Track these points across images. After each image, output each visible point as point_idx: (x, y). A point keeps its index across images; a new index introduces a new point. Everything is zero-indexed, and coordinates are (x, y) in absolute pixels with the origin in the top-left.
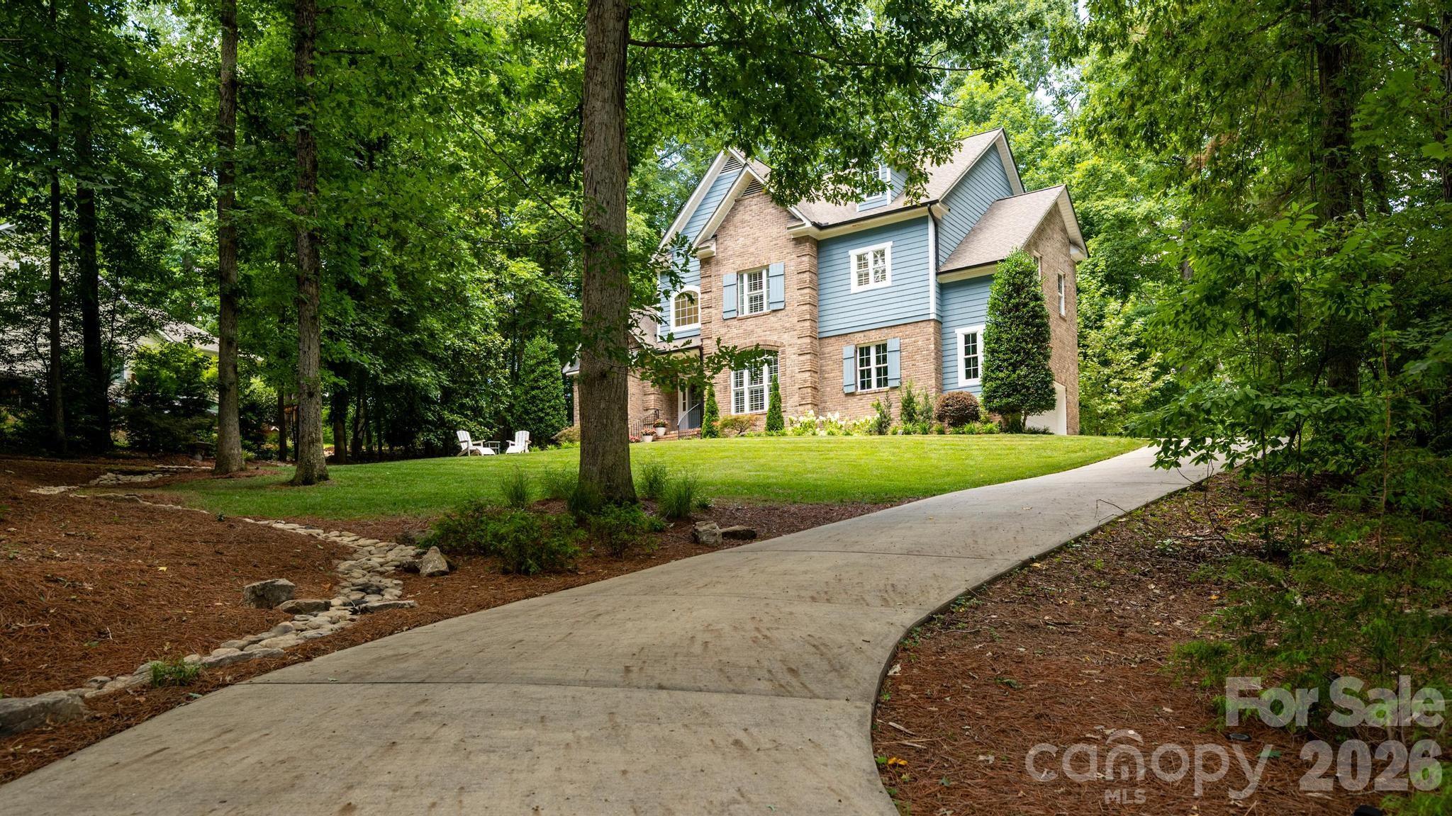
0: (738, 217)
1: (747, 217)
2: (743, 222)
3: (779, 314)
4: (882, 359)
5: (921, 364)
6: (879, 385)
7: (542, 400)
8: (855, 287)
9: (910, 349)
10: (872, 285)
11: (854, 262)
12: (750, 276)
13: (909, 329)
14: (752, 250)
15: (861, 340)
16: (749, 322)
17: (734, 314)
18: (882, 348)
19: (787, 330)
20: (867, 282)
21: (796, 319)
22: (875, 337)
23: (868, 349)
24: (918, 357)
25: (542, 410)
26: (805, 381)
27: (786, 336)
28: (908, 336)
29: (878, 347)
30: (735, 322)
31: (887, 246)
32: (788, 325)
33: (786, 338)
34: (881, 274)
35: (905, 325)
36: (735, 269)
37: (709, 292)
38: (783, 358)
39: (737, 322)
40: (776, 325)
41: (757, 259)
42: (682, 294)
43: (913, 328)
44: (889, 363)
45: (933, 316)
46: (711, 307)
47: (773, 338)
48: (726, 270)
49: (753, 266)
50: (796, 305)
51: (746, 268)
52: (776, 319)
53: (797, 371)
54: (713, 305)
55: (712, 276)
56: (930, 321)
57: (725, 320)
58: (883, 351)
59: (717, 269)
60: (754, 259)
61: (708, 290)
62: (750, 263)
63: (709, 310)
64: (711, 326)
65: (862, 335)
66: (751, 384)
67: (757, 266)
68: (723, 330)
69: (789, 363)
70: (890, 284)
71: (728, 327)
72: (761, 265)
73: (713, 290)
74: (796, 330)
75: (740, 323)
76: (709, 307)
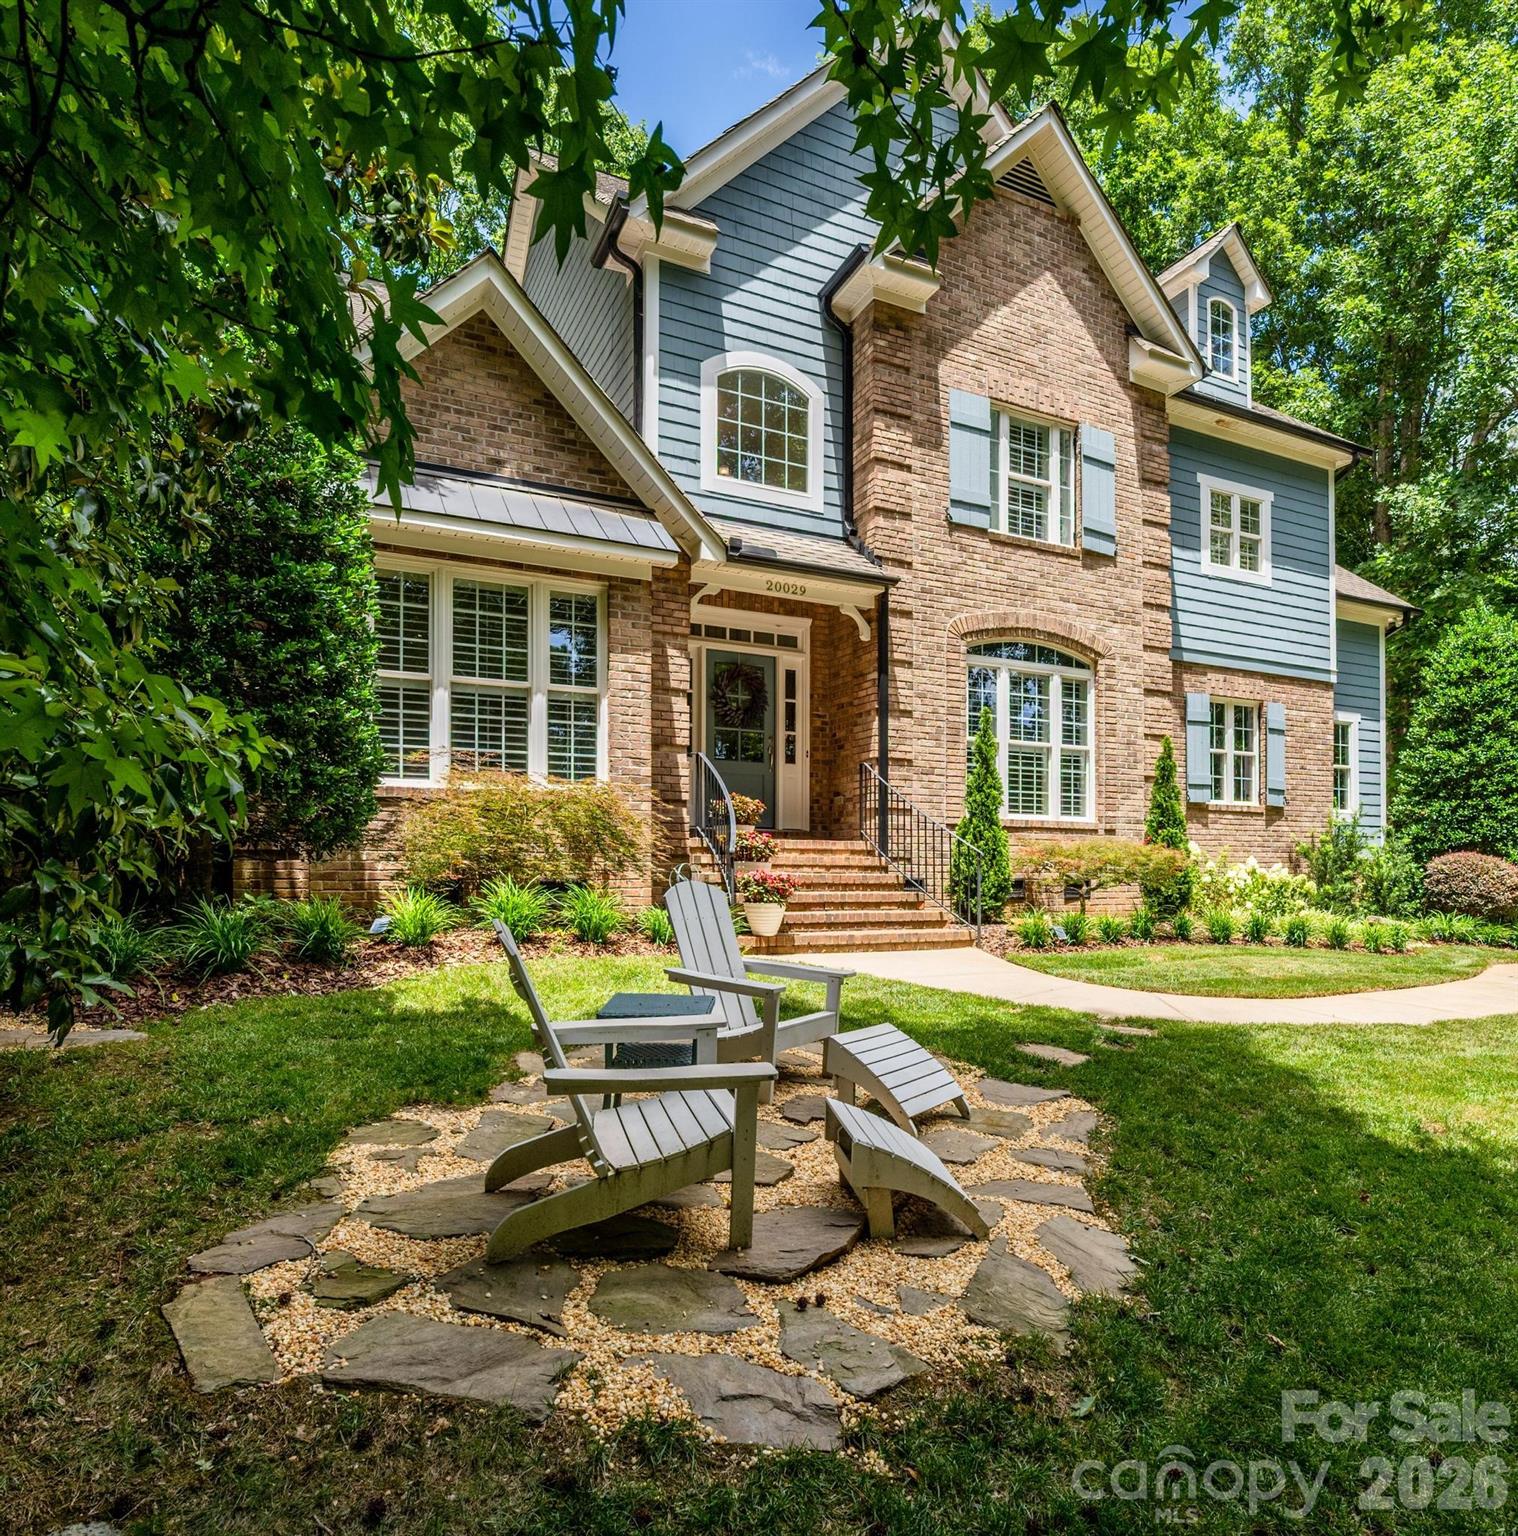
0: (995, 241)
2: (1006, 261)
3: (1102, 570)
4: (1243, 738)
6: (1236, 793)
8: (1205, 560)
9: (1299, 732)
10: (1237, 570)
11: (1206, 508)
12: (1015, 428)
13: (1298, 693)
14: (1032, 356)
15: (1219, 687)
16: (1021, 558)
17: (981, 520)
18: (1245, 717)
19: (1118, 615)
20: (1227, 559)
21: (1139, 596)
22: (1244, 690)
23: (1222, 709)
24: (1310, 753)
27: (1115, 630)
28: (1295, 706)
29: (1238, 709)
30: (985, 545)
31: (1265, 498)
32: (1119, 603)
33: (1116, 636)
34: (1250, 556)
35: (1292, 680)
36: (981, 385)
37: (901, 417)
38: (1110, 688)
39: (988, 546)
40: (1092, 594)
41: (1047, 391)
42: (743, 373)
43: (1302, 690)
44: (1255, 753)
45: (1333, 679)
46: (908, 468)
47: (1085, 628)
48: (956, 377)
49: (1032, 405)
50: (1140, 560)
51: (1011, 399)
52: (1088, 575)
53: (1141, 731)
54: (916, 464)
55: (914, 372)
56: (1327, 686)
57: (954, 527)
58: (1248, 723)
59: (927, 357)
60: (1032, 384)
61: (900, 410)
62: (1022, 392)
63: (903, 475)
64: (909, 527)
65: (1221, 677)
66: (1014, 735)
67: (1042, 408)
68: (948, 555)
69: (1122, 704)
70: (1269, 583)
71: (962, 549)
72: (1052, 411)
73: (917, 416)
74: (1137, 624)
75: (997, 552)
76: (901, 466)
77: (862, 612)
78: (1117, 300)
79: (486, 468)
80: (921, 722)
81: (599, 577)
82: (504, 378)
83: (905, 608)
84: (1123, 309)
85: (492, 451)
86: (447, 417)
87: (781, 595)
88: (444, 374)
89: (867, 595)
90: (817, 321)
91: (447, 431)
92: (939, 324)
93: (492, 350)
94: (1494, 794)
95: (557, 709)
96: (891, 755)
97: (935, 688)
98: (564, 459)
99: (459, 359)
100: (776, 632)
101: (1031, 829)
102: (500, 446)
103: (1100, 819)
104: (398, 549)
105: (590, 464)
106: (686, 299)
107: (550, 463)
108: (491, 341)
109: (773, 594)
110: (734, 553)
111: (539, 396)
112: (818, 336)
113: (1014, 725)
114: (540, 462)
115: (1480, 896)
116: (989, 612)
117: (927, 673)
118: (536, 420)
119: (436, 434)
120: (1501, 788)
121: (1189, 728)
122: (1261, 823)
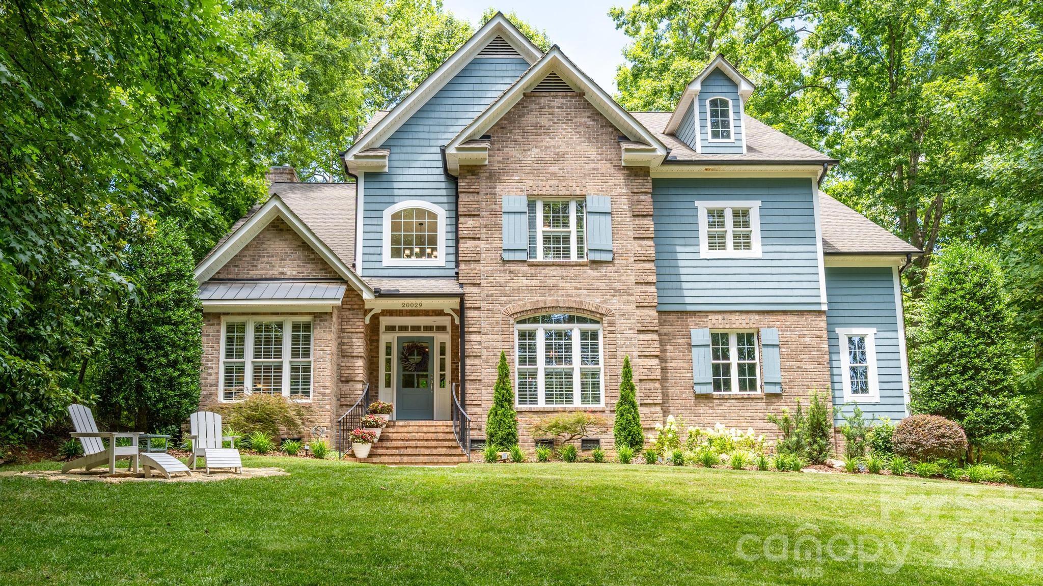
0: (530, 119)
1: (544, 121)
2: (537, 126)
3: (604, 269)
4: (746, 352)
5: (810, 368)
6: (742, 387)
7: (174, 345)
8: (704, 250)
9: (794, 345)
10: (730, 251)
11: (703, 220)
12: (546, 205)
13: (791, 320)
14: (554, 168)
15: (718, 323)
16: (550, 271)
17: (522, 256)
18: (746, 339)
19: (617, 292)
20: (723, 246)
21: (632, 280)
22: (742, 323)
23: (725, 336)
24: (805, 358)
25: (174, 364)
26: (650, 370)
27: (615, 300)
28: (788, 328)
29: (740, 337)
30: (525, 268)
31: (754, 206)
32: (617, 285)
33: (615, 303)
34: (743, 241)
35: (785, 312)
36: (522, 190)
37: (474, 215)
38: (611, 332)
39: (528, 268)
40: (597, 283)
41: (564, 184)
42: (405, 210)
43: (795, 318)
44: (757, 360)
45: (824, 308)
46: (479, 238)
47: (592, 301)
48: (507, 190)
49: (553, 193)
50: (632, 259)
51: (540, 193)
52: (595, 274)
53: (636, 354)
54: (483, 236)
55: (481, 193)
56: (820, 312)
57: (505, 262)
58: (750, 342)
59: (489, 184)
60: (555, 182)
61: (473, 213)
62: (548, 187)
63: (477, 243)
64: (479, 267)
65: (720, 317)
66: (547, 363)
67: (560, 193)
68: (502, 277)
69: (620, 340)
70: (760, 255)
71: (510, 272)
72: (568, 193)
73: (483, 213)
74: (632, 295)
75: (533, 270)
76: (474, 239)
77: (453, 310)
78: (612, 126)
79: (278, 276)
80: (487, 360)
81: (310, 314)
82: (286, 240)
83: (476, 306)
84: (616, 129)
85: (281, 269)
86: (263, 259)
87: (410, 308)
88: (263, 243)
89: (455, 303)
90: (442, 178)
91: (263, 265)
92: (496, 167)
93: (281, 230)
94: (956, 372)
95: (294, 369)
96: (467, 378)
97: (494, 343)
98: (310, 267)
99: (268, 236)
100: (434, 325)
101: (557, 412)
102: (284, 267)
103: (607, 405)
104: (233, 314)
105: (320, 266)
106: (377, 185)
107: (304, 269)
108: (281, 226)
109: (406, 308)
110: (378, 294)
111: (299, 244)
112: (443, 185)
113: (547, 357)
114: (300, 270)
115: (912, 443)
116: (527, 301)
117: (490, 336)
118: (299, 253)
119: (259, 266)
120: (960, 368)
121: (694, 349)
122: (762, 404)
